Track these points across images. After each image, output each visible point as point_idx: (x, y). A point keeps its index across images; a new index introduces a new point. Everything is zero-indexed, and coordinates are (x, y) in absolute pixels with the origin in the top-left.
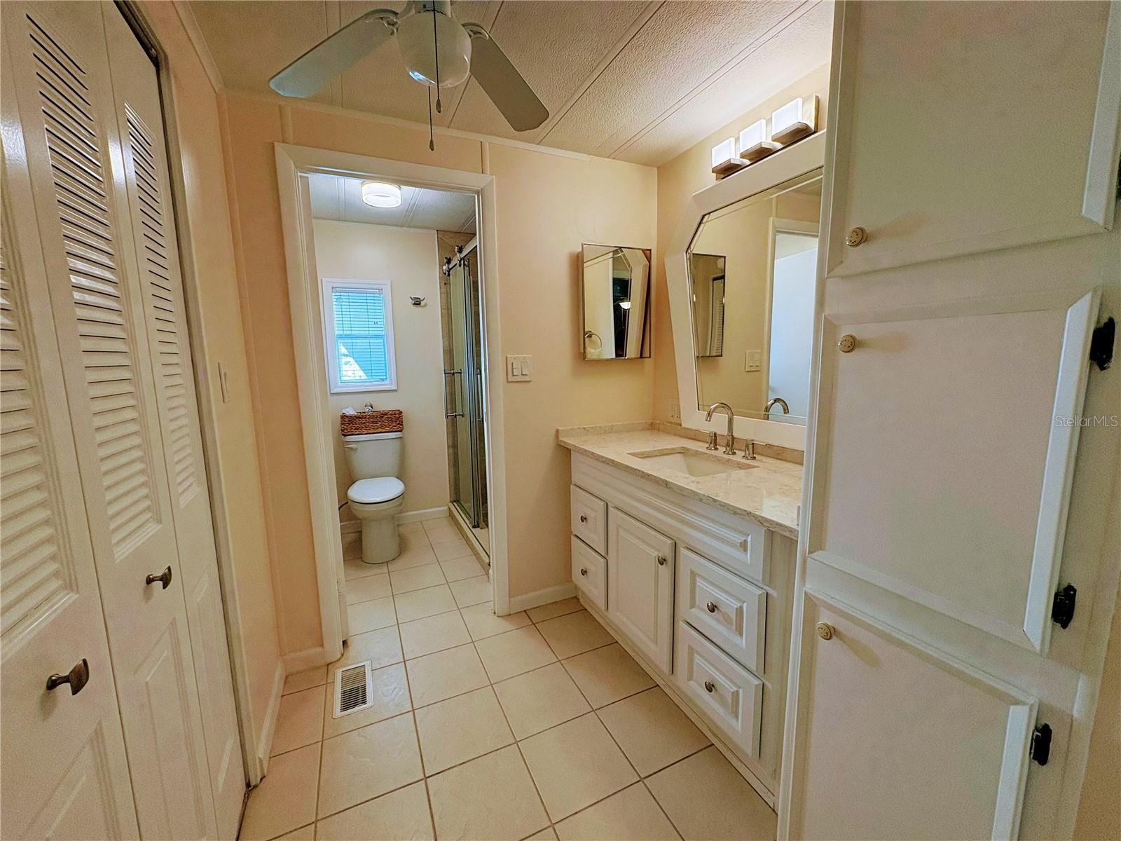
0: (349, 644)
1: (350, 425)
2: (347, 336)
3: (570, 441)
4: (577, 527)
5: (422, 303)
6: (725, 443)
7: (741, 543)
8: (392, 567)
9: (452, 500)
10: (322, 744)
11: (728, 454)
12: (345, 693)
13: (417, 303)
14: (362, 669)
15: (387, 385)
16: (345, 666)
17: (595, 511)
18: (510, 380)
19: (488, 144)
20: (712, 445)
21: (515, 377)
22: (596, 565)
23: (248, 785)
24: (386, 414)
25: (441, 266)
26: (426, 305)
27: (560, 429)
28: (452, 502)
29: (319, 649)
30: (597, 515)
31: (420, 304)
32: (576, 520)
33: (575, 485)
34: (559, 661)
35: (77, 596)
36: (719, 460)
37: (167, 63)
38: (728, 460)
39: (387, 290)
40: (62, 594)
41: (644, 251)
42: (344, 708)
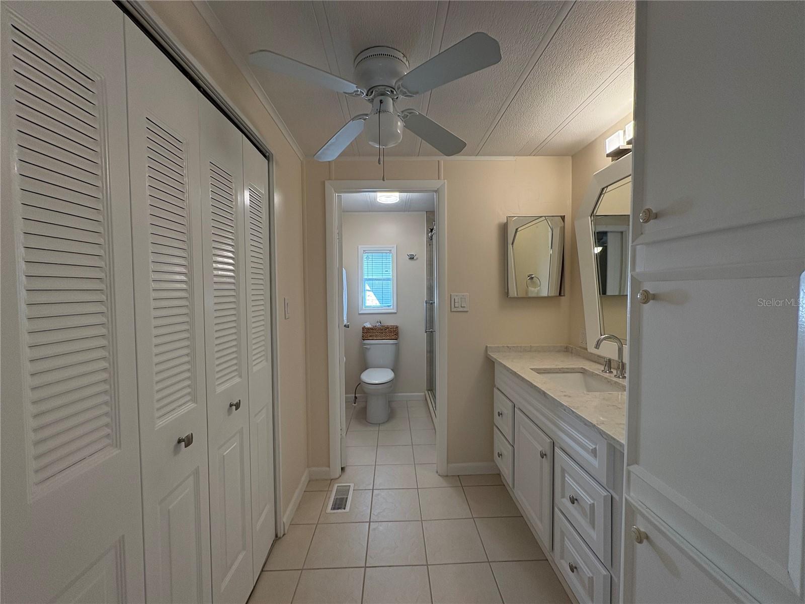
0: (346, 470)
1: (368, 333)
2: (370, 280)
3: (494, 355)
4: (497, 420)
5: (415, 258)
6: (616, 366)
7: (592, 449)
8: (382, 428)
9: (428, 389)
10: (317, 526)
11: (619, 377)
12: (336, 500)
13: (412, 258)
14: (348, 488)
15: (391, 309)
16: (340, 483)
17: (506, 408)
18: (452, 310)
19: (442, 162)
20: (607, 368)
21: (456, 308)
22: (506, 450)
23: (276, 536)
24: (388, 328)
25: (427, 234)
26: (417, 259)
27: (489, 346)
28: (428, 390)
29: (328, 469)
30: (507, 412)
31: (413, 258)
32: (496, 414)
33: (498, 388)
34: (473, 518)
35: (196, 405)
36: (609, 382)
37: (272, 158)
38: (616, 382)
39: (394, 251)
40: (190, 403)
41: (561, 216)
42: (334, 508)
